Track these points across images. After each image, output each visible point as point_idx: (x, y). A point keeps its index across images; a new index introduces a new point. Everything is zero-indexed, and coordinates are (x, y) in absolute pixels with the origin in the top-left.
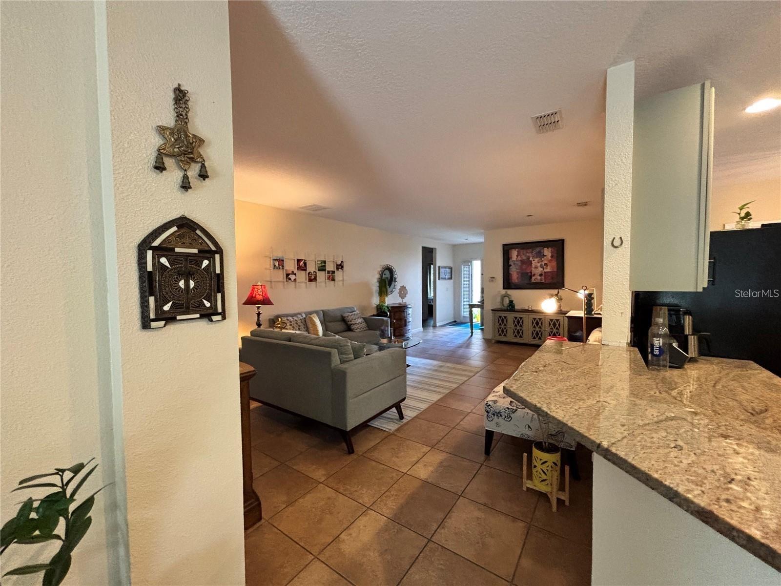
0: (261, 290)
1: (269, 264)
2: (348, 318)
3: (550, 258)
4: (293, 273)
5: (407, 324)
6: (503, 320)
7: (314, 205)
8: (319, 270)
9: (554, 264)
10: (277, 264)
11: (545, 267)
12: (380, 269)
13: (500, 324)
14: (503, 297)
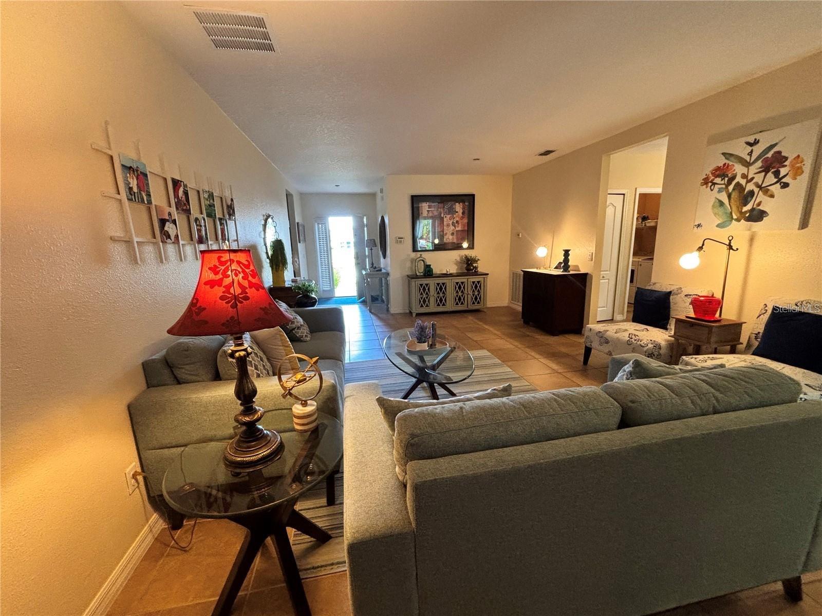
3: (461, 215)
4: (170, 218)
6: (424, 289)
9: (465, 221)
10: (133, 183)
11: (456, 224)
14: (416, 261)
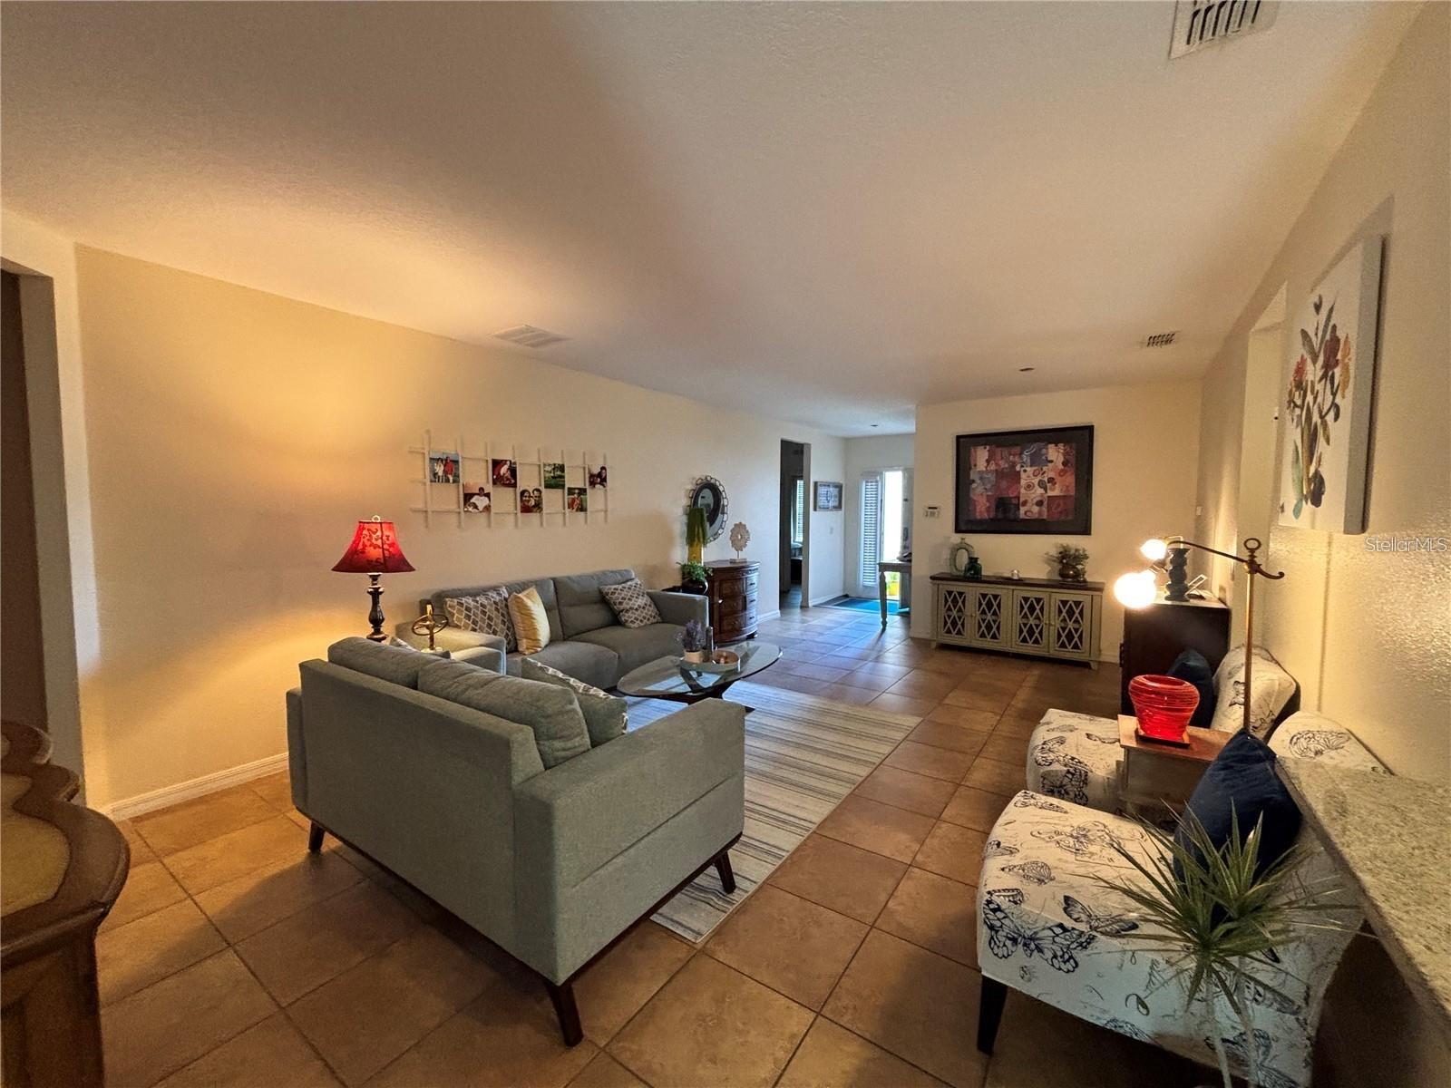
0: (379, 533)
1: (421, 470)
2: (614, 597)
3: (1061, 467)
4: (482, 492)
5: (748, 606)
6: (955, 601)
7: (529, 329)
8: (547, 486)
9: (1070, 479)
10: (440, 470)
11: (1049, 485)
12: (690, 487)
13: (949, 609)
14: (956, 549)
